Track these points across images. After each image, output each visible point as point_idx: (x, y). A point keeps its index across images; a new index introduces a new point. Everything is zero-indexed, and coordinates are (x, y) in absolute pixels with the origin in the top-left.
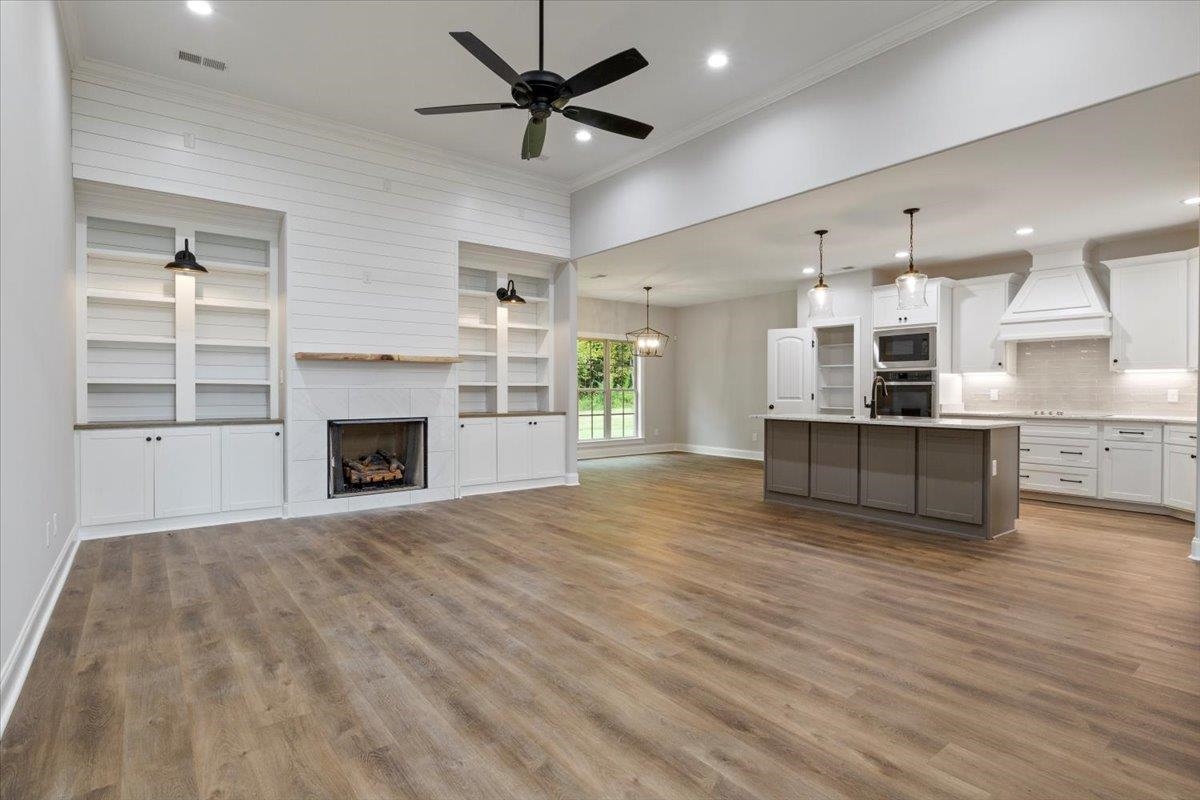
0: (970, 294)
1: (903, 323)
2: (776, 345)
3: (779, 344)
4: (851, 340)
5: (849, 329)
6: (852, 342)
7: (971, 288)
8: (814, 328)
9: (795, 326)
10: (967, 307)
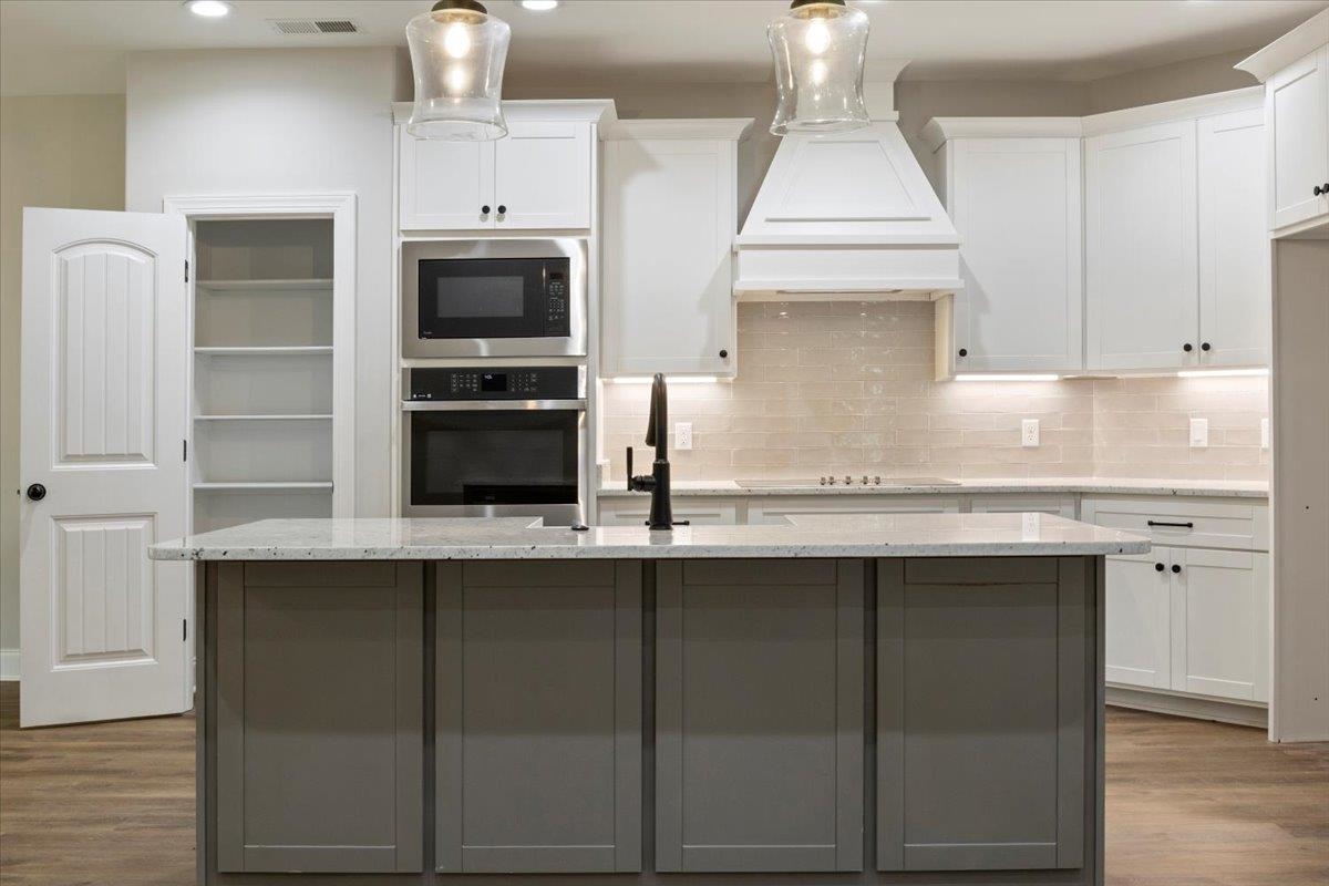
0: (649, 164)
1: (491, 222)
2: (54, 269)
3: (65, 265)
4: (325, 269)
5: (317, 232)
6: (330, 275)
7: (650, 146)
8: (189, 217)
9: (120, 206)
10: (640, 196)
